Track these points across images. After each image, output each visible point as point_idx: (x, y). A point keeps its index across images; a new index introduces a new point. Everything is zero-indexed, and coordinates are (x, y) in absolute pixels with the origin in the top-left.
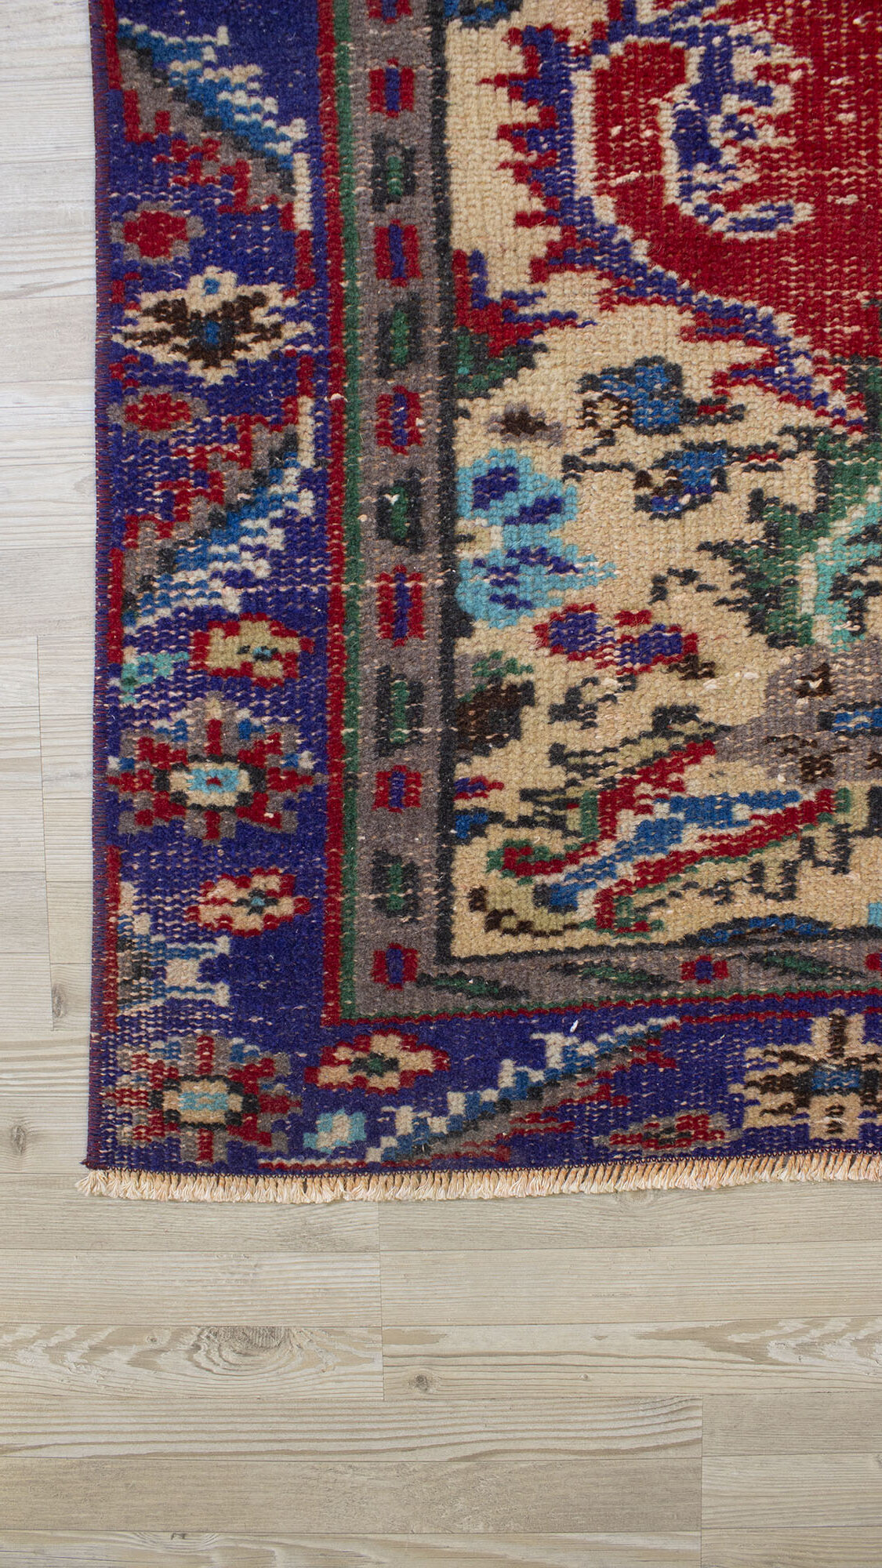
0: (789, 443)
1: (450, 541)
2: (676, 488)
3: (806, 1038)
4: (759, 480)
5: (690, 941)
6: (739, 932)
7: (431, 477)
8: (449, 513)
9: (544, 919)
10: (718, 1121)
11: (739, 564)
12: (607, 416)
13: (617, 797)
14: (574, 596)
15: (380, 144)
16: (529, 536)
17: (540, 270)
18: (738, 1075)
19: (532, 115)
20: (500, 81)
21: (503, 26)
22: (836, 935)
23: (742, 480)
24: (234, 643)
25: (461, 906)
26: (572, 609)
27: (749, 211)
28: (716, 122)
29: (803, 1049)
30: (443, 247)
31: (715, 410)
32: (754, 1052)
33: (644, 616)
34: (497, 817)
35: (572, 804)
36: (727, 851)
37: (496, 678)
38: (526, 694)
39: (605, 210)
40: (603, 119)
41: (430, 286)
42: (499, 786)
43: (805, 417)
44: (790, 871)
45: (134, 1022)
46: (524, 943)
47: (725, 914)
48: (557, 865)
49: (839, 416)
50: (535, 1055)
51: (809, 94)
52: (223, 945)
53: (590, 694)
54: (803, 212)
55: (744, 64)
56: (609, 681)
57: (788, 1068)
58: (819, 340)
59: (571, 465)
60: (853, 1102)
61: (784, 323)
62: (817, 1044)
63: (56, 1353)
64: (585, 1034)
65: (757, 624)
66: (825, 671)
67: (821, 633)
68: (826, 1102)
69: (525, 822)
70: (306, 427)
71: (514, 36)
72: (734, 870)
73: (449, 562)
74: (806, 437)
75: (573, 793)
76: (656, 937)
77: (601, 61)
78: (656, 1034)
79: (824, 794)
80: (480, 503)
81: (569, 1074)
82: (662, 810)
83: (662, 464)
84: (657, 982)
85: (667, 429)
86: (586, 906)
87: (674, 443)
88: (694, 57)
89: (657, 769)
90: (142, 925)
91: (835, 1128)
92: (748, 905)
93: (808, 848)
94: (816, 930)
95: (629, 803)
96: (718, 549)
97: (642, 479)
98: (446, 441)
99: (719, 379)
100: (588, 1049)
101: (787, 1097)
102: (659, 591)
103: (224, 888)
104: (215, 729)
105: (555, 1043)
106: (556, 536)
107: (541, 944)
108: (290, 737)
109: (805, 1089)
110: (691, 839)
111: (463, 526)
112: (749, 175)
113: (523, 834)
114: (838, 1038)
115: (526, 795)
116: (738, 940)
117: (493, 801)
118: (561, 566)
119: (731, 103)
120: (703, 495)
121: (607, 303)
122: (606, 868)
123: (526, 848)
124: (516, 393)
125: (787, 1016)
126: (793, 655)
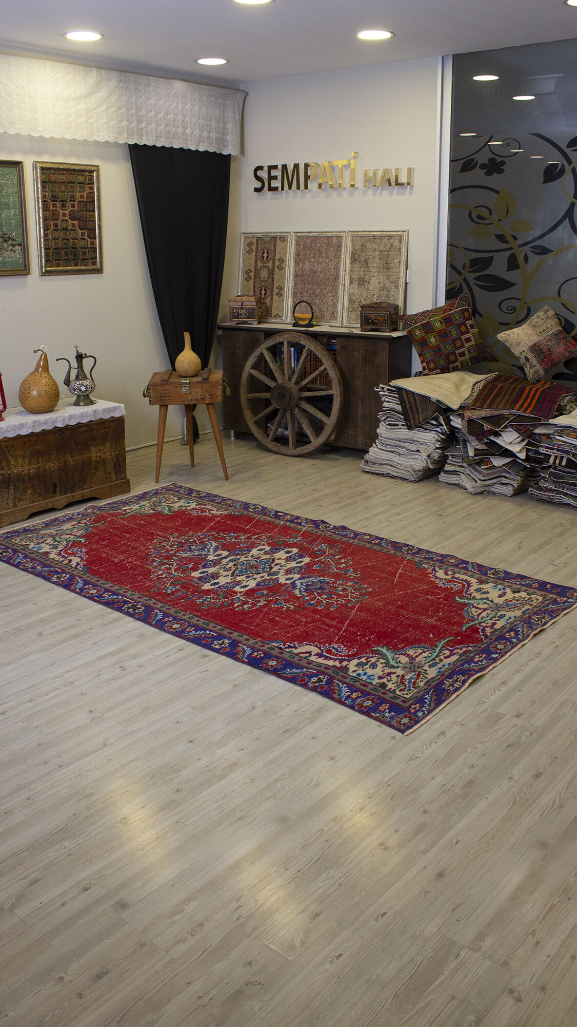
5: (424, 685)
6: (428, 682)
10: (449, 691)
19: (323, 658)
21: (312, 656)
23: (378, 663)
24: (354, 695)
25: (402, 695)
31: (368, 662)
34: (395, 690)
36: (418, 678)
40: (331, 654)
42: (392, 688)
45: (389, 721)
48: (405, 689)
50: (426, 698)
51: (343, 645)
52: (387, 710)
53: (389, 679)
55: (336, 647)
61: (364, 655)
63: (427, 749)
64: (428, 694)
65: (394, 668)
70: (336, 682)
71: (314, 655)
72: (420, 679)
73: (363, 681)
90: (378, 715)
91: (459, 685)
93: (423, 675)
94: (434, 678)
98: (350, 675)
100: (430, 695)
101: (451, 687)
103: (381, 707)
104: (361, 700)
108: (369, 697)
110: (413, 681)
113: (399, 689)
124: (351, 670)
125: (442, 683)
126: (400, 668)
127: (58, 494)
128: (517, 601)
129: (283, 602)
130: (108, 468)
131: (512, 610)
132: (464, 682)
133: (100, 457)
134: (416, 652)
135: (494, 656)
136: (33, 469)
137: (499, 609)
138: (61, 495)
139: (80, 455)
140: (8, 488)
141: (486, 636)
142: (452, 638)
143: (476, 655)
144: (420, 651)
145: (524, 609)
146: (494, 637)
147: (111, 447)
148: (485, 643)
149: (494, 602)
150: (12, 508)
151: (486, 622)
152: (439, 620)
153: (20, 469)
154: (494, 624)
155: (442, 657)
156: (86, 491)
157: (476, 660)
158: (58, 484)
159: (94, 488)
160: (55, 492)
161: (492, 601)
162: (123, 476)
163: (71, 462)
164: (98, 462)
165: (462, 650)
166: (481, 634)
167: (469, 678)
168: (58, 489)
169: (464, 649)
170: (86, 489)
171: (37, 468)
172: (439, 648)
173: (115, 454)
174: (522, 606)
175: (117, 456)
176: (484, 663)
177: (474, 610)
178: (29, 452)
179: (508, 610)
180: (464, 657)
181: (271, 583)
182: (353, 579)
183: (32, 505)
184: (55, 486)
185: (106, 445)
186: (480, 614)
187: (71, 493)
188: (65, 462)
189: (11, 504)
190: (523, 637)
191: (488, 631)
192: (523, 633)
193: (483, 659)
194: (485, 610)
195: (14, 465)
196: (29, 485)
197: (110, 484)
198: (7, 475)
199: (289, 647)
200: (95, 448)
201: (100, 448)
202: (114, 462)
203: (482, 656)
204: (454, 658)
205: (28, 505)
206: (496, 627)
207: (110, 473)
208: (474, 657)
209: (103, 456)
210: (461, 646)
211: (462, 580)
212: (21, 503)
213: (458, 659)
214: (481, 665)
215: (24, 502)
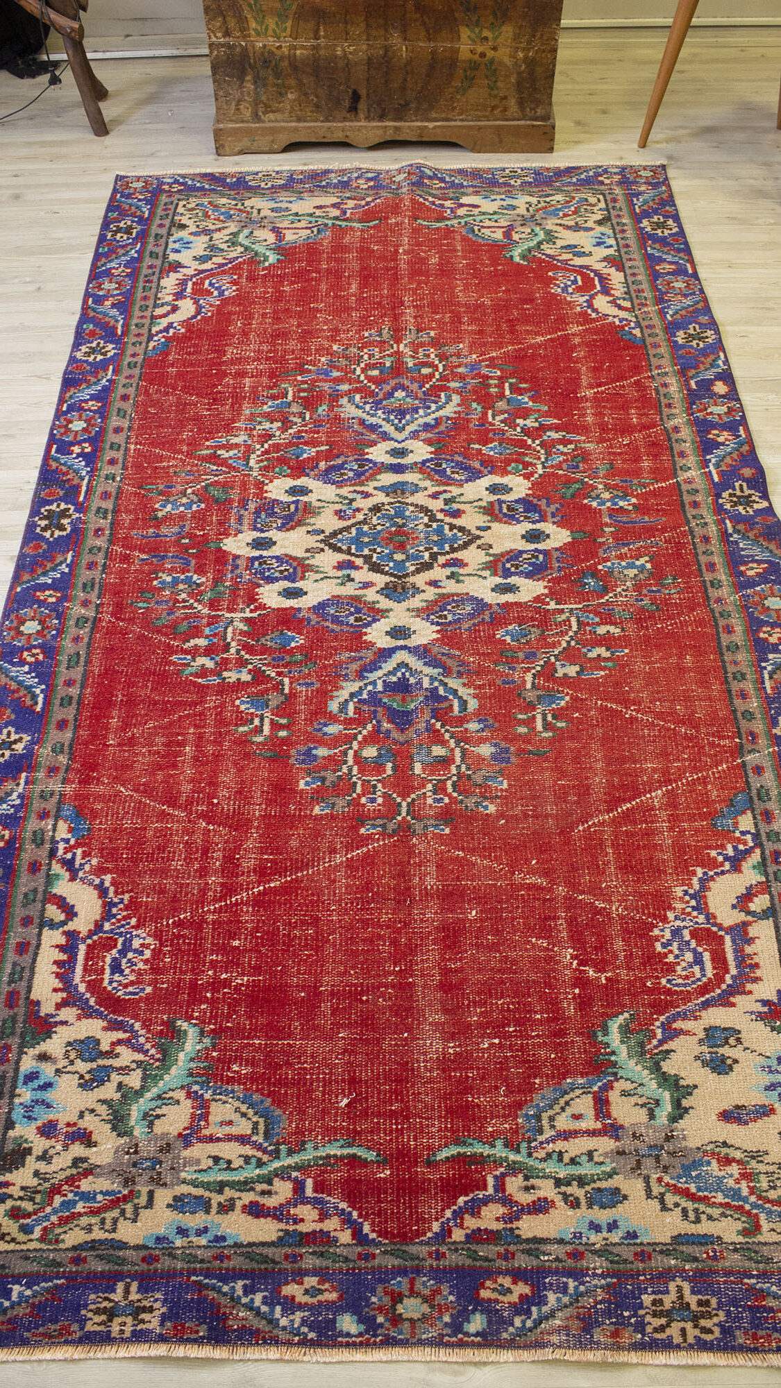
0: (134, 1066)
1: (13, 1095)
2: (93, 1080)
3: (114, 1291)
4: (120, 1078)
5: (74, 1248)
6: (93, 1245)
7: (10, 1074)
8: (14, 1087)
9: (21, 1237)
10: (75, 1327)
11: (110, 1107)
12: (73, 1055)
13: (55, 1190)
14: (51, 1117)
15: (15, 964)
16: (40, 1095)
17: (59, 1006)
18: (85, 1306)
19: (65, 957)
20: (57, 946)
21: (61, 930)
22: (130, 1248)
23: (115, 1078)
26: (50, 1121)
27: (130, 989)
28: (124, 961)
29: (112, 1296)
30: (27, 998)
31: (110, 1054)
32: (93, 1296)
33: (75, 1124)
34: (11, 1196)
35: (38, 1192)
36: (93, 1212)
37: (20, 1145)
38: (29, 1151)
39: (82, 988)
40: (87, 959)
41: (21, 1011)
42: (14, 1185)
43: (140, 1057)
44: (115, 1221)
46: (12, 1246)
47: (89, 1237)
48: (29, 1215)
49: (152, 1057)
50: (7, 1294)
51: (157, 953)
53: (52, 1152)
54: (149, 990)
55: (136, 943)
56: (59, 1147)
57: (105, 1304)
58: (149, 1031)
59: (57, 1071)
60: (129, 1320)
61: (137, 1026)
62: (118, 1296)
64: (28, 1286)
65: (114, 1128)
66: (137, 1145)
67: (136, 1133)
68: (120, 1320)
69: (21, 1198)
71: (64, 933)
72: (94, 1220)
73: (11, 1103)
74: (139, 1064)
75: (39, 1188)
76: (61, 1246)
77: (89, 941)
78: (56, 1286)
79: (131, 1192)
80: (25, 1083)
81: (19, 1304)
82: (70, 1196)
83: (89, 1072)
84: (60, 1265)
85: (92, 1060)
86: (37, 1232)
87: (94, 1065)
88: (121, 940)
89: (71, 1180)
91: (122, 1332)
92: (98, 1234)
93: (123, 1212)
94: (123, 1245)
95: (59, 1193)
96: (104, 1102)
97: (82, 1077)
98: (18, 1062)
99: (113, 1044)
100: (28, 1292)
101: (103, 1317)
102: (81, 1115)
105: (16, 1289)
106: (49, 1096)
107: (18, 1247)
109: (111, 1314)
110: (80, 1207)
111: (18, 1091)
112: (132, 978)
113: (19, 1203)
114: (127, 1292)
115: (23, 1188)
116: (93, 1248)
117: (11, 1190)
118: (49, 1106)
119: (130, 955)
120: (102, 1082)
121: (79, 1018)
122: (47, 1218)
123: (19, 1208)
124: (44, 1047)
125: (107, 1281)
126: (126, 1139)
127: (362, 115)
128: (746, 1176)
129: (275, 700)
130: (499, 84)
131: (670, 1199)
132: (139, 1337)
133: (483, 55)
134: (230, 1123)
135: (348, 1323)
136: (303, 47)
137: (648, 1163)
138: (368, 118)
139: (429, 40)
140: (242, 79)
141: (446, 1232)
142: (371, 1156)
143: (315, 1272)
144: (244, 1127)
145: (705, 1228)
146: (452, 1259)
147: (516, 38)
148: (403, 1255)
149: (682, 1124)
150: (247, 122)
151: (532, 1181)
152: (445, 1064)
153: (271, 42)
154: (540, 1207)
155: (248, 1197)
156: (431, 125)
157: (290, 1290)
158: (363, 92)
159: (459, 123)
160: (353, 109)
161: (680, 1111)
162: (540, 112)
163: (403, 50)
164: (474, 66)
165: (323, 1216)
166: (448, 1214)
167: (162, 1339)
168: (362, 105)
169: (331, 1224)
170: (436, 120)
171: (314, 48)
172: (289, 1161)
173: (526, 57)
174: (715, 1212)
175: (531, 63)
176: (284, 1322)
177: (585, 1104)
178: (294, 7)
179: (656, 1190)
180: (277, 1253)
181: (352, 619)
182: (516, 738)
183: (294, 124)
184: (356, 97)
185: (504, 28)
186: (567, 1135)
187: (395, 120)
188: (387, 49)
189: (247, 114)
190: (523, 1331)
191: (490, 1218)
192: (538, 1323)
193: (301, 1307)
194: (613, 1130)
195: (255, 30)
196: (292, 82)
197: (498, 123)
198: (238, 50)
199: (69, 864)
200: (472, 31)
201: (486, 33)
202: (519, 74)
203: (321, 1292)
204: (267, 1230)
205: (283, 123)
206: (529, 1227)
207: (505, 98)
208: (299, 1275)
209: (490, 54)
210: (343, 1205)
211: (742, 959)
212: (271, 116)
213: (263, 1244)
214: (270, 1321)
215: (278, 116)
